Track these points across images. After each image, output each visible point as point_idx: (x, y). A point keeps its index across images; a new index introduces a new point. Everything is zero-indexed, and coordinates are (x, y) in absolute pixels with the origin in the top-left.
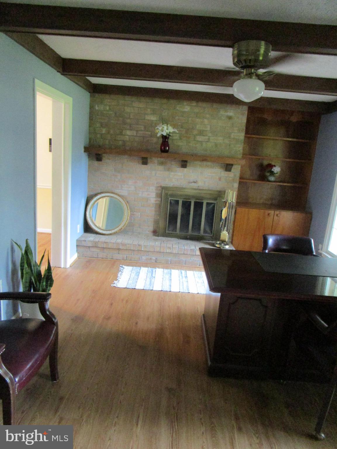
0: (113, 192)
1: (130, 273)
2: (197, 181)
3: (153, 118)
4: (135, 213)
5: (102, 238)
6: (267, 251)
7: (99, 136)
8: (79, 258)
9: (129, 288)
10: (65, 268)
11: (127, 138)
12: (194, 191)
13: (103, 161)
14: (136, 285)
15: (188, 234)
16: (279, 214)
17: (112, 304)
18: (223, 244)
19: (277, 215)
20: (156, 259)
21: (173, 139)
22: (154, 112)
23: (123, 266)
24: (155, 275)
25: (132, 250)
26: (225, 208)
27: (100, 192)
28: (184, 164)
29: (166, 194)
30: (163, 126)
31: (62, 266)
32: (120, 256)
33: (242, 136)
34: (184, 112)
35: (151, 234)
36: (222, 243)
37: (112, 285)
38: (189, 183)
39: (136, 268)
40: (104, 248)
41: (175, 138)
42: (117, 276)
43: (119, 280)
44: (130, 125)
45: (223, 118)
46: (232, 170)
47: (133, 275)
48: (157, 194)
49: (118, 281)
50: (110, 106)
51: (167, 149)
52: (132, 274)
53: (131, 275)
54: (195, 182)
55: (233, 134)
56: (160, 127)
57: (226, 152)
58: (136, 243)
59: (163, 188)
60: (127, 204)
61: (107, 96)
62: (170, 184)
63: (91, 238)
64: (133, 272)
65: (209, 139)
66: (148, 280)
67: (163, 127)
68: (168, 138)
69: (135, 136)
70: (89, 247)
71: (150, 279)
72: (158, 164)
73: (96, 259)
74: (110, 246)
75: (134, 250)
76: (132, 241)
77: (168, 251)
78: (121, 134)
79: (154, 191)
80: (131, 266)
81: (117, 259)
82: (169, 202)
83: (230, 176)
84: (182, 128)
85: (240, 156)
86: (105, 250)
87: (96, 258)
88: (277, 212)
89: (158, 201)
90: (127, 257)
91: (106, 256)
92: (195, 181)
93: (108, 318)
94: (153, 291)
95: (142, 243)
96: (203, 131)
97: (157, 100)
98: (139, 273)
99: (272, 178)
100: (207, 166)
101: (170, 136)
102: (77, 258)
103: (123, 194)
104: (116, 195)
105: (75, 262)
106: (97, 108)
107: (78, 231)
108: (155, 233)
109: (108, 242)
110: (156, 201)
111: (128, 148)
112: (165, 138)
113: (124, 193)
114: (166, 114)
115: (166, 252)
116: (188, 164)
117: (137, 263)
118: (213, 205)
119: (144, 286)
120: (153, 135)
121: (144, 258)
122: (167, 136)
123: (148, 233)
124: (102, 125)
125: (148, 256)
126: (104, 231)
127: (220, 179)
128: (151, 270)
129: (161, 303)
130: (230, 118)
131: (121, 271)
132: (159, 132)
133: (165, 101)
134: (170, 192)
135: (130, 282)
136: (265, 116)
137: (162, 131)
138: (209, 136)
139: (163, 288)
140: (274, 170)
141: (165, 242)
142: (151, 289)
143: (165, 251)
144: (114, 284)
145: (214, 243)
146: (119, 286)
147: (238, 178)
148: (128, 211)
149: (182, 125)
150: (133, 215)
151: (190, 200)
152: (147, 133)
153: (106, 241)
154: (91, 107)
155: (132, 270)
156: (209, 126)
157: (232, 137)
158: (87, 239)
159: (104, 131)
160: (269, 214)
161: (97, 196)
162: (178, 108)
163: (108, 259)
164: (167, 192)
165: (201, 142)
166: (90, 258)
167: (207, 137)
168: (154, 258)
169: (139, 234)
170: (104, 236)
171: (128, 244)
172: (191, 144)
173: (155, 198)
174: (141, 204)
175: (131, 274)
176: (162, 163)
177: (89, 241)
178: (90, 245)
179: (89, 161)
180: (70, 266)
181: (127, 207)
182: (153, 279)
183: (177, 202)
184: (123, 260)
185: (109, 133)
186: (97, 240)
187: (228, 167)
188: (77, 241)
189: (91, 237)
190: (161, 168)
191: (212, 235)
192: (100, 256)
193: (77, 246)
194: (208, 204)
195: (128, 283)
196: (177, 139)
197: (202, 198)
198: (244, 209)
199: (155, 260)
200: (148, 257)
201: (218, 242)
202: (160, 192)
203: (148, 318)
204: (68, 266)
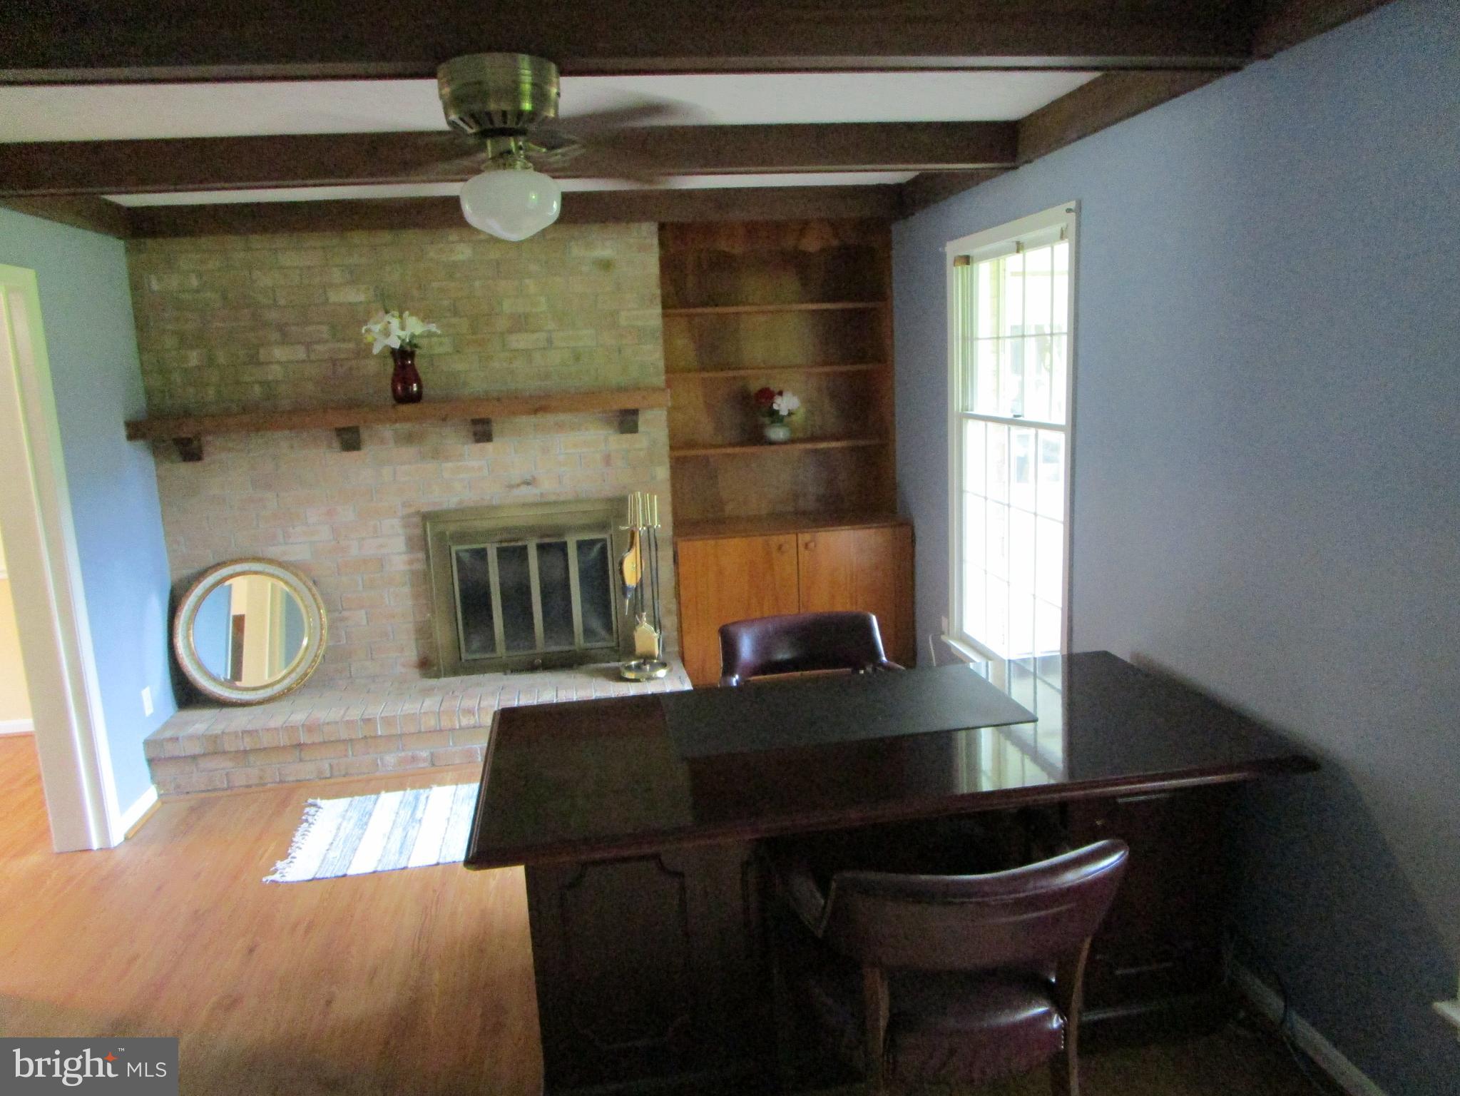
0: (261, 556)
1: (340, 820)
2: (534, 479)
3: (356, 296)
4: (346, 614)
5: (238, 720)
6: (735, 680)
7: (177, 377)
8: (163, 803)
9: (323, 878)
10: (106, 850)
11: (275, 372)
12: (532, 512)
13: (207, 460)
14: (350, 862)
15: (536, 652)
16: (811, 542)
17: (251, 951)
18: (648, 667)
19: (806, 546)
20: (432, 754)
21: (431, 357)
22: (354, 278)
23: (319, 802)
24: (424, 813)
25: (344, 741)
26: (633, 551)
27: (212, 562)
28: (482, 432)
29: (440, 537)
30: (388, 318)
31: (95, 845)
32: (307, 770)
33: (653, 316)
34: (455, 265)
35: (414, 673)
36: (644, 664)
37: (264, 880)
38: (511, 487)
39: (362, 798)
40: (245, 752)
41: (437, 350)
42: (290, 843)
43: (292, 855)
44: (281, 328)
45: (585, 269)
46: (641, 428)
47: (348, 826)
48: (409, 540)
49: (289, 860)
50: (200, 275)
51: (415, 389)
52: (345, 824)
53: (339, 829)
54: (528, 483)
55: (623, 314)
56: (376, 323)
57: (614, 376)
58: (355, 714)
59: (426, 517)
60: (314, 589)
61: (186, 242)
62: (449, 501)
63: (197, 726)
64: (349, 814)
65: (550, 341)
66: (398, 834)
67: (389, 323)
68: (411, 355)
69: (303, 361)
70: (194, 758)
71: (404, 829)
72: (396, 442)
73: (229, 792)
74: (266, 740)
75: (351, 740)
76: (342, 712)
77: (465, 722)
78: (254, 360)
79: (401, 531)
80: (344, 797)
81: (297, 781)
82: (454, 555)
83: (637, 446)
84: (456, 313)
85: (660, 380)
86: (252, 758)
87: (224, 790)
88: (805, 537)
89: (418, 560)
90: (331, 766)
91: (261, 778)
92: (528, 477)
93: (231, 1003)
94: (405, 871)
95: (378, 710)
96: (527, 316)
97: (358, 237)
98: (370, 815)
99: (778, 433)
100: (560, 427)
101: (416, 346)
102: (157, 802)
103: (292, 558)
104: (269, 566)
105: (148, 820)
106: (155, 286)
107: (149, 709)
108: (427, 666)
109: (257, 731)
110: (411, 562)
111: (285, 404)
112: (403, 356)
113: (299, 552)
114: (396, 276)
115: (460, 726)
116: (496, 428)
117: (369, 781)
118: (599, 546)
119: (380, 860)
120: (364, 351)
121: (391, 759)
122: (408, 349)
123: (403, 670)
124: (184, 341)
125: (403, 750)
126: (245, 693)
127: (607, 460)
128: (411, 799)
129: (427, 908)
130: (606, 265)
131: (306, 821)
132: (375, 340)
133: (386, 236)
134: (452, 528)
135: (331, 855)
136: (723, 245)
137: (386, 333)
138: (549, 331)
139: (443, 854)
140: (779, 405)
141: (456, 693)
142: (403, 866)
143: (457, 723)
144: (275, 872)
145: (617, 668)
146: (289, 878)
147: (665, 450)
148: (320, 614)
149: (454, 306)
150: (342, 619)
151: (520, 544)
152: (344, 346)
153: (250, 727)
154: (136, 287)
155: (347, 811)
156: (543, 299)
157: (623, 322)
158: (181, 734)
159: (194, 358)
160: (780, 547)
161: (205, 578)
162: (432, 254)
163: (269, 786)
164: (441, 527)
165: (527, 353)
166: (204, 795)
167: (542, 335)
168: (425, 754)
169: (374, 681)
170: (247, 710)
171: (328, 723)
172: (496, 365)
173: (404, 553)
174: (362, 579)
175: (342, 822)
176: (409, 439)
177: (191, 738)
178: (197, 750)
179: (157, 464)
180: (126, 839)
181: (315, 599)
182: (413, 827)
183: (481, 554)
184: (321, 779)
185: (211, 361)
186: (218, 729)
187: (627, 421)
188: (148, 744)
189: (201, 722)
190: (409, 452)
191: (614, 644)
192: (240, 779)
193: (151, 761)
194: (581, 545)
195: (323, 860)
196: (447, 354)
197: (560, 531)
198: (699, 544)
199: (429, 759)
200: (403, 754)
201: (633, 663)
202: (418, 531)
203: (374, 973)
204: (117, 838)
